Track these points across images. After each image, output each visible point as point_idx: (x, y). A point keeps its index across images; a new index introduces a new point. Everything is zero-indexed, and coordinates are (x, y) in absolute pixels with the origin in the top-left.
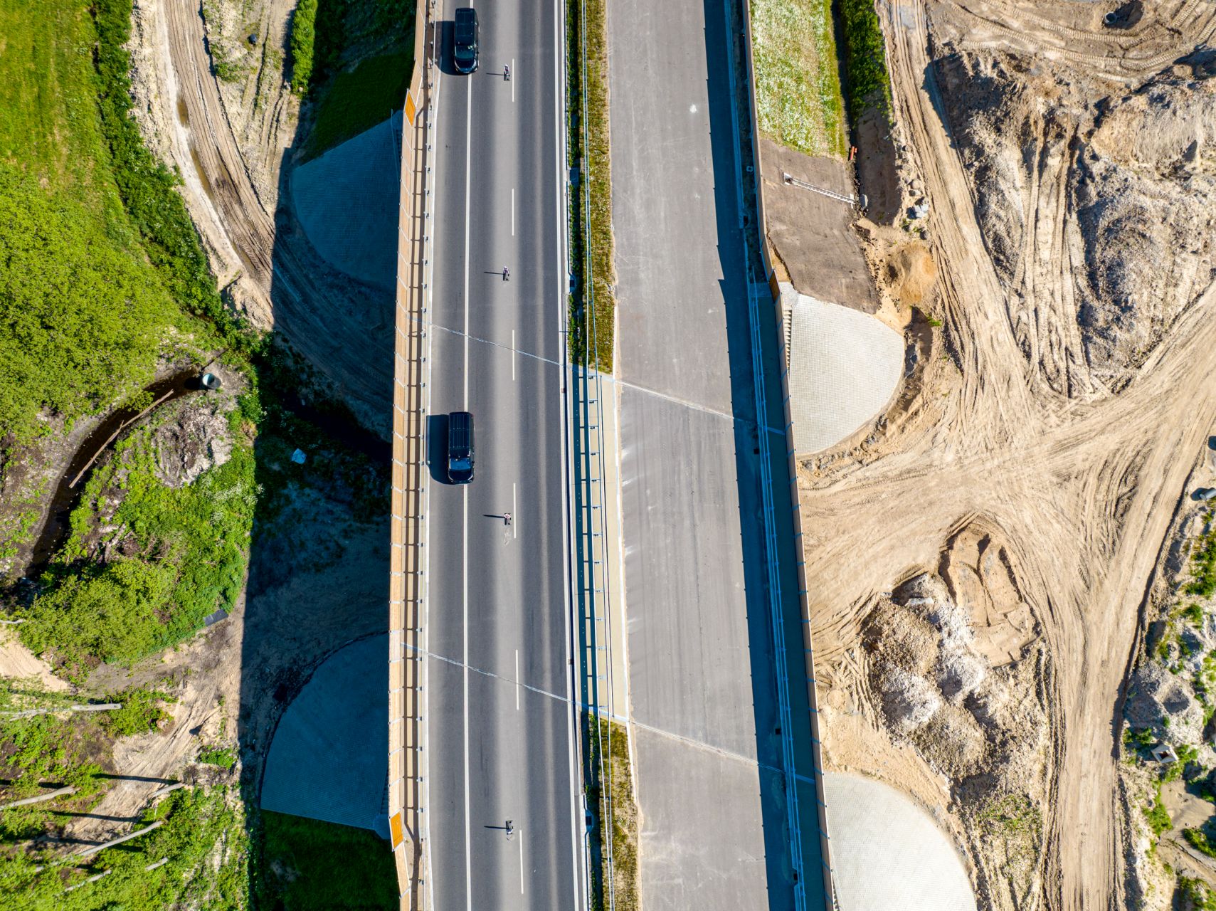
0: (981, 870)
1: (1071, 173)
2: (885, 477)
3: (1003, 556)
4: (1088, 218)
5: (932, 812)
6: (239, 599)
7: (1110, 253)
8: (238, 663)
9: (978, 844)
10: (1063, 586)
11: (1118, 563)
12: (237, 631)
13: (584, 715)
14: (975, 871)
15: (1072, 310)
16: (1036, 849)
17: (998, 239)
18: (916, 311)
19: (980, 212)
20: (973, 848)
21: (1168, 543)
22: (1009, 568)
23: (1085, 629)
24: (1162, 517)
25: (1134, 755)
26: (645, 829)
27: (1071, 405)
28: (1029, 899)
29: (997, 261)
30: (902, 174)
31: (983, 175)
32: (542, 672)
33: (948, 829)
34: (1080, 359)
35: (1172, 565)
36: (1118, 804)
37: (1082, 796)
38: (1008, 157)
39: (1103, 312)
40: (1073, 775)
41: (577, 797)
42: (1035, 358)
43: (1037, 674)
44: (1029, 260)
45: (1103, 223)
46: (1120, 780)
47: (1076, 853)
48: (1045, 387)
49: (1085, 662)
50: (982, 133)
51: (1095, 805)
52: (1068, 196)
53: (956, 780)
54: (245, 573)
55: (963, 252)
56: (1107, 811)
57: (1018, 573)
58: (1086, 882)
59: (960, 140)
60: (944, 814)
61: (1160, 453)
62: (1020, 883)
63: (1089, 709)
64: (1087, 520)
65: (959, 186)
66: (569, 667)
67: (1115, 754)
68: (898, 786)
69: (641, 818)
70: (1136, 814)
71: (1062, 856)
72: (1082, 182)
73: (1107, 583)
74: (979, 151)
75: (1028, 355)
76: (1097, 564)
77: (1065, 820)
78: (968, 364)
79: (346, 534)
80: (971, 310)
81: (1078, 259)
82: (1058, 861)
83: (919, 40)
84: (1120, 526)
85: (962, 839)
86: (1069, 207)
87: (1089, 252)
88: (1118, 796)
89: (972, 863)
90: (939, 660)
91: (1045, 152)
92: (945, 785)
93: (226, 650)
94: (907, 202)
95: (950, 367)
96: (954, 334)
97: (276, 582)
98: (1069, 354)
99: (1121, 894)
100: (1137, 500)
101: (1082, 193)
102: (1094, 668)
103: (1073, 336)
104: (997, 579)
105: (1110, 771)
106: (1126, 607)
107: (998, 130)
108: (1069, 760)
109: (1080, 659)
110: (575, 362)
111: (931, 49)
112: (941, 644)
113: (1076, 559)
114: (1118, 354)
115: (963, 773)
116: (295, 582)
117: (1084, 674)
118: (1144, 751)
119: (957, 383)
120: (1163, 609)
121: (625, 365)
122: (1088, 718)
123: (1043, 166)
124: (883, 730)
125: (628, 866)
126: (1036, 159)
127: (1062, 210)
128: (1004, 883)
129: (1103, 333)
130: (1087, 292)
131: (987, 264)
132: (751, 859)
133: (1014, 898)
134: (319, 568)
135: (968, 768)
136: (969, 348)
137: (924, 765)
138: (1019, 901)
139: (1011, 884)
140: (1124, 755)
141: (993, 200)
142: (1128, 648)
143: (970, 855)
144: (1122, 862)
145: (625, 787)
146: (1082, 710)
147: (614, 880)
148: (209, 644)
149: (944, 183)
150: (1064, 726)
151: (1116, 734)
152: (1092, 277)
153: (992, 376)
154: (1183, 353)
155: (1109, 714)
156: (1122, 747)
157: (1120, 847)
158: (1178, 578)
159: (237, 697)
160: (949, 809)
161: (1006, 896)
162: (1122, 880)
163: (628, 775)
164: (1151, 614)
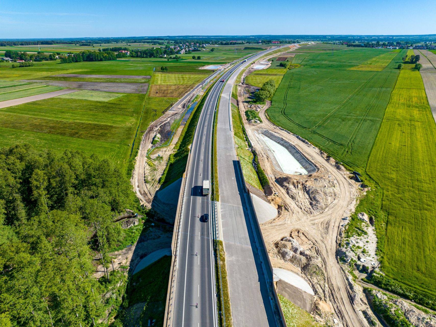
0: (312, 283)
1: (303, 188)
2: (276, 225)
3: (303, 234)
4: (308, 193)
5: (298, 274)
6: (135, 243)
7: (313, 196)
8: (133, 253)
9: (310, 279)
10: (318, 238)
11: (329, 235)
12: (133, 248)
13: (213, 240)
14: (311, 284)
15: (309, 204)
16: (325, 279)
17: (292, 196)
18: (278, 205)
19: (288, 193)
20: (309, 279)
21: (339, 232)
22: (305, 236)
23: (325, 244)
24: (336, 229)
25: (342, 262)
26: (227, 255)
27: (312, 215)
28: (325, 288)
29: (292, 198)
30: (272, 190)
31: (287, 189)
32: (205, 235)
33: (302, 277)
34: (312, 209)
35: (340, 234)
36: (342, 271)
37: (333, 270)
38: (291, 187)
39: (314, 203)
40: (330, 267)
41: (212, 251)
42: (303, 209)
43: (316, 251)
44: (298, 198)
45: (310, 192)
46: (341, 267)
47: (335, 280)
48: (306, 213)
49: (326, 249)
50: (285, 184)
51: (337, 272)
52: (303, 190)
53: (302, 268)
54: (138, 239)
55: (286, 198)
56: (340, 272)
57: (307, 237)
58: (339, 286)
59: (282, 186)
60: (300, 274)
61: (333, 221)
62: (322, 285)
63: (330, 256)
64: (320, 230)
65: (284, 191)
66: (210, 235)
67: (338, 262)
68: (288, 270)
69: (226, 254)
70: (346, 272)
71: (332, 281)
72: (305, 188)
73: (327, 238)
74: (286, 186)
75: (301, 209)
76: (324, 235)
77: (330, 274)
78: (290, 210)
79: (161, 234)
80: (289, 204)
81: (308, 197)
82: (331, 282)
83: (273, 178)
84: (328, 230)
85: (306, 278)
86: (304, 192)
87: (309, 196)
88: (341, 270)
89: (310, 282)
90: (292, 247)
91: (297, 186)
92: (300, 269)
93: (130, 251)
94: (274, 192)
95: (286, 211)
96: (286, 207)
97: (144, 241)
98: (309, 208)
99: (348, 287)
100: (330, 227)
101: (305, 189)
102: (329, 250)
103: (310, 207)
104: (303, 238)
105: (338, 266)
106: (333, 241)
107: (289, 184)
108: (328, 264)
109: (325, 249)
110: (212, 200)
111: (275, 178)
112: (292, 244)
113: (320, 235)
114: (319, 208)
115: (303, 266)
116: (148, 241)
117: (327, 251)
118: (345, 261)
119: (288, 213)
120: (341, 241)
121: (221, 201)
122: (330, 258)
123: (298, 187)
124: (282, 260)
125: (223, 260)
126: (296, 186)
127: (303, 192)
128: (319, 286)
129: (315, 205)
130: (311, 201)
131: (291, 199)
132: (251, 260)
133: (322, 288)
134: (154, 239)
135: (304, 264)
136: (289, 209)
137: (294, 266)
138: (323, 288)
139: (320, 286)
140: (340, 262)
141: (290, 192)
142: (335, 247)
143: (309, 281)
144: (346, 281)
145: (223, 250)
146: (328, 256)
147: (220, 263)
148: (126, 250)
149: (281, 191)
150: (325, 259)
151: (337, 259)
152: (311, 199)
153: (295, 212)
154: (332, 209)
155: (335, 257)
156: (339, 261)
157: (345, 278)
158: (342, 236)
159: (131, 258)
160: (301, 273)
161: (320, 288)
162: (348, 284)
163: (223, 247)
164: (338, 242)
